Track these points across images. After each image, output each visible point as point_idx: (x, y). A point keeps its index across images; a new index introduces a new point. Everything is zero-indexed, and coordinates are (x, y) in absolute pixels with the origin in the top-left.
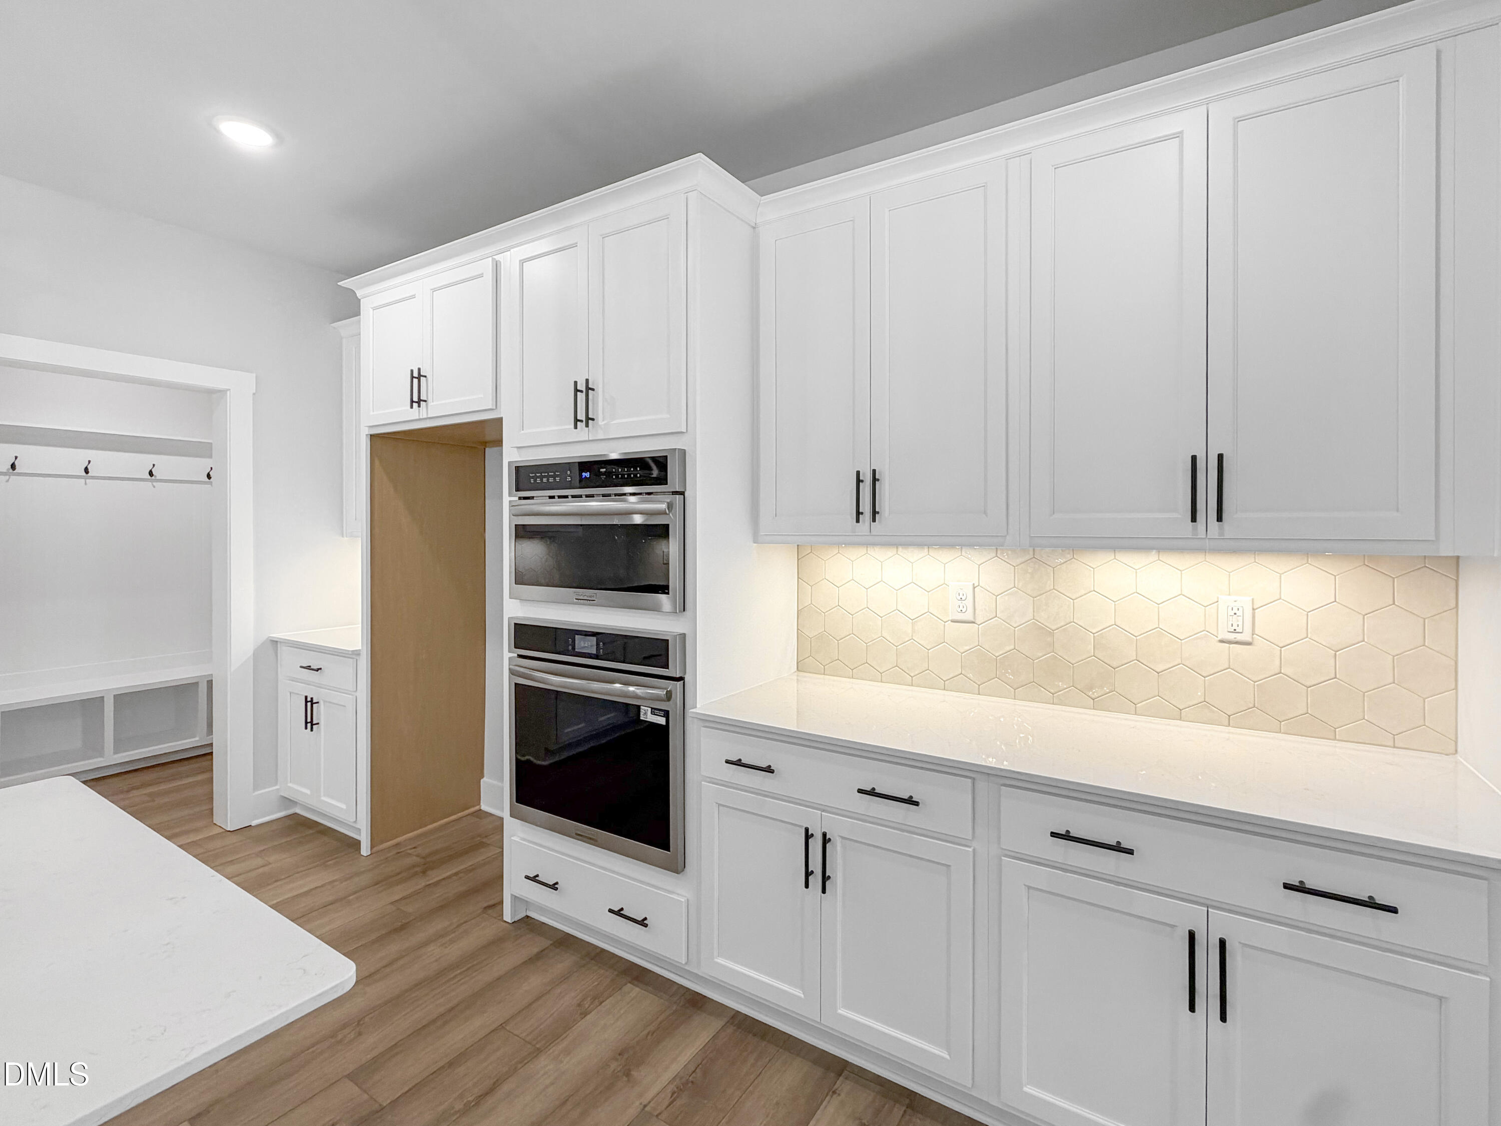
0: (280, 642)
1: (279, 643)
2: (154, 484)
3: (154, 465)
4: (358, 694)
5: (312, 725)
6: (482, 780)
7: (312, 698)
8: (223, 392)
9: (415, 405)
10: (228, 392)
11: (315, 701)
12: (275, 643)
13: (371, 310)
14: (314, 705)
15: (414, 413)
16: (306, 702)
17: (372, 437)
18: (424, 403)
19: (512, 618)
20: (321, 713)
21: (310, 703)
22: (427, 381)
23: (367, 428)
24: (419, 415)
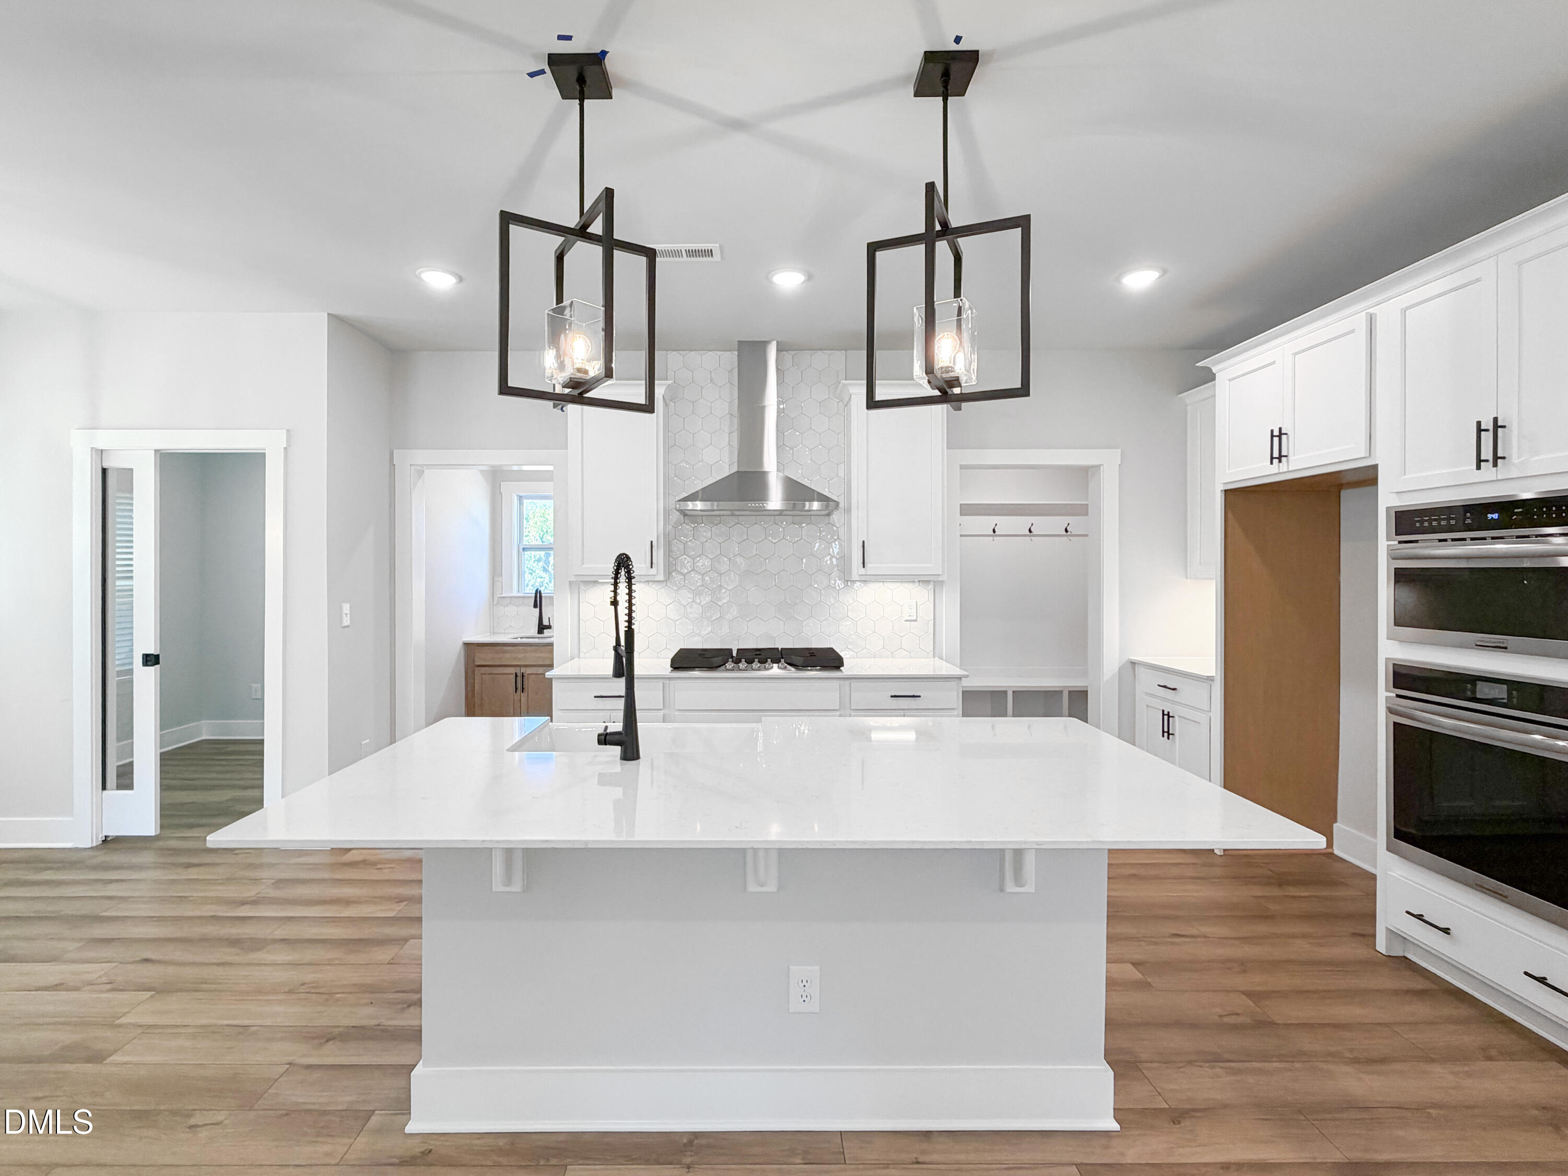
0: (1138, 664)
1: (1136, 665)
2: (1032, 538)
3: (1032, 524)
4: (1212, 714)
5: (1169, 734)
6: (1335, 825)
7: (1169, 712)
8: (1098, 467)
9: (1276, 461)
10: (1102, 467)
11: (1171, 715)
12: (1133, 664)
13: (1228, 382)
14: (1171, 719)
15: (1275, 467)
16: (1163, 715)
17: (1226, 492)
18: (1285, 458)
19: (1389, 658)
20: (1177, 726)
21: (1167, 716)
22: (1288, 438)
23: (1222, 485)
24: (1279, 470)
